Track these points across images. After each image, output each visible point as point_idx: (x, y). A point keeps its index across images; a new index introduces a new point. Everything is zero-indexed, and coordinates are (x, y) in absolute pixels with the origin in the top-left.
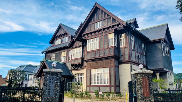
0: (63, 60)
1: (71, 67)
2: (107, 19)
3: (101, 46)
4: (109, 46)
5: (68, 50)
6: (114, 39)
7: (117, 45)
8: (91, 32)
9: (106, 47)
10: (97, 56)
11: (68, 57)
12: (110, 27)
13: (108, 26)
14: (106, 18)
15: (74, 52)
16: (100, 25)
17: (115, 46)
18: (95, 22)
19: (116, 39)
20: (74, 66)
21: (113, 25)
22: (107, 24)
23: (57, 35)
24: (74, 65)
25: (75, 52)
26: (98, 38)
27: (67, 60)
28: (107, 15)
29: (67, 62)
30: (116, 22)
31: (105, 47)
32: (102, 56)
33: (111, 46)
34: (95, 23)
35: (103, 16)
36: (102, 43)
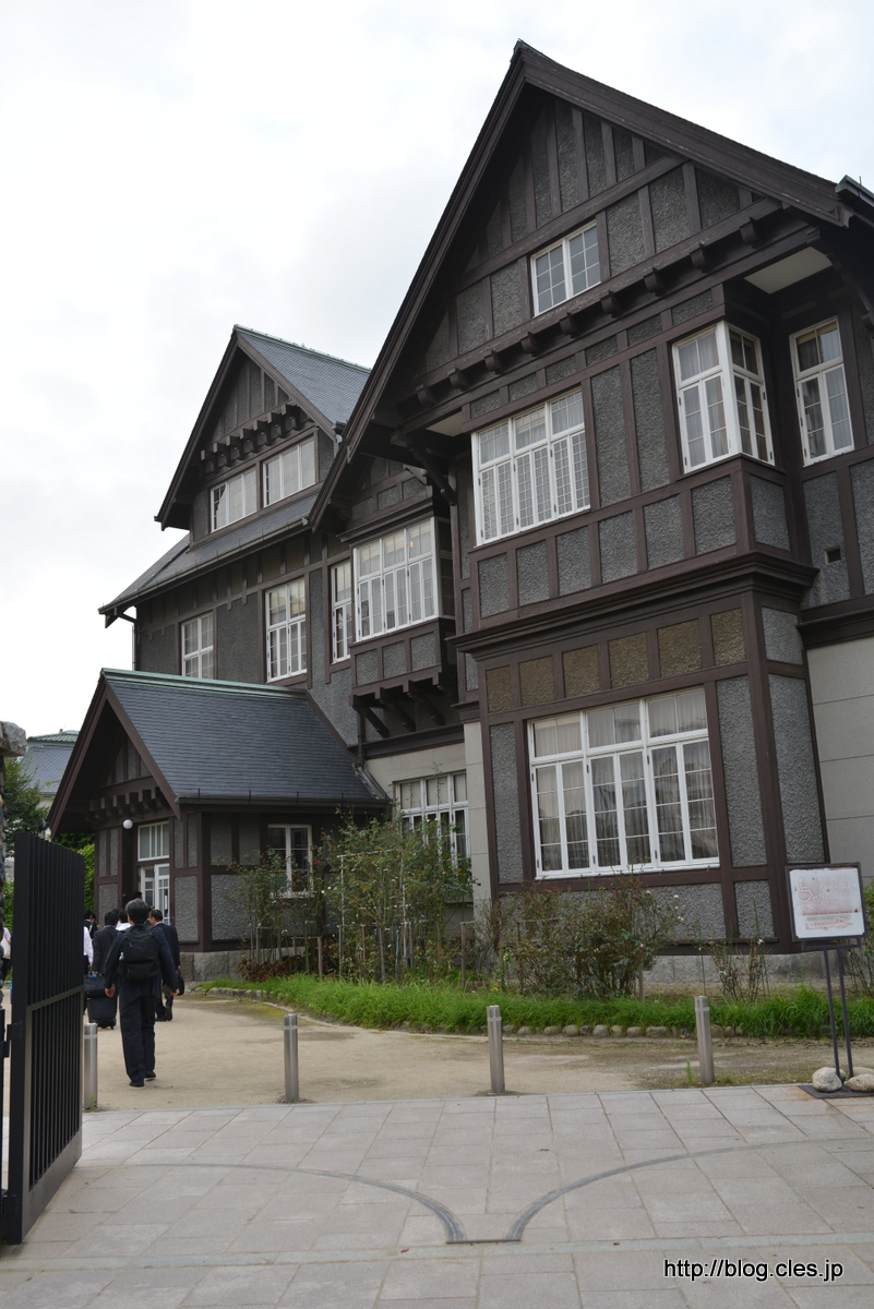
0: (288, 662)
1: (352, 718)
2: (643, 196)
3: (606, 478)
4: (688, 469)
5: (316, 566)
6: (739, 385)
7: (770, 447)
8: (501, 345)
9: (657, 475)
10: (577, 583)
11: (320, 634)
12: (683, 266)
13: (661, 263)
14: (632, 183)
15: (368, 578)
16: (577, 266)
17: (755, 455)
18: (530, 246)
19: (755, 390)
20: (377, 711)
21: (706, 240)
22: (645, 240)
23: (222, 437)
24: (377, 704)
25: (380, 571)
26: (574, 404)
27: (319, 658)
28: (638, 147)
29: (319, 674)
30: (738, 207)
31: (649, 486)
32: (625, 573)
33: (710, 459)
34: (528, 255)
35: (603, 172)
36: (617, 449)
